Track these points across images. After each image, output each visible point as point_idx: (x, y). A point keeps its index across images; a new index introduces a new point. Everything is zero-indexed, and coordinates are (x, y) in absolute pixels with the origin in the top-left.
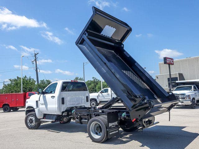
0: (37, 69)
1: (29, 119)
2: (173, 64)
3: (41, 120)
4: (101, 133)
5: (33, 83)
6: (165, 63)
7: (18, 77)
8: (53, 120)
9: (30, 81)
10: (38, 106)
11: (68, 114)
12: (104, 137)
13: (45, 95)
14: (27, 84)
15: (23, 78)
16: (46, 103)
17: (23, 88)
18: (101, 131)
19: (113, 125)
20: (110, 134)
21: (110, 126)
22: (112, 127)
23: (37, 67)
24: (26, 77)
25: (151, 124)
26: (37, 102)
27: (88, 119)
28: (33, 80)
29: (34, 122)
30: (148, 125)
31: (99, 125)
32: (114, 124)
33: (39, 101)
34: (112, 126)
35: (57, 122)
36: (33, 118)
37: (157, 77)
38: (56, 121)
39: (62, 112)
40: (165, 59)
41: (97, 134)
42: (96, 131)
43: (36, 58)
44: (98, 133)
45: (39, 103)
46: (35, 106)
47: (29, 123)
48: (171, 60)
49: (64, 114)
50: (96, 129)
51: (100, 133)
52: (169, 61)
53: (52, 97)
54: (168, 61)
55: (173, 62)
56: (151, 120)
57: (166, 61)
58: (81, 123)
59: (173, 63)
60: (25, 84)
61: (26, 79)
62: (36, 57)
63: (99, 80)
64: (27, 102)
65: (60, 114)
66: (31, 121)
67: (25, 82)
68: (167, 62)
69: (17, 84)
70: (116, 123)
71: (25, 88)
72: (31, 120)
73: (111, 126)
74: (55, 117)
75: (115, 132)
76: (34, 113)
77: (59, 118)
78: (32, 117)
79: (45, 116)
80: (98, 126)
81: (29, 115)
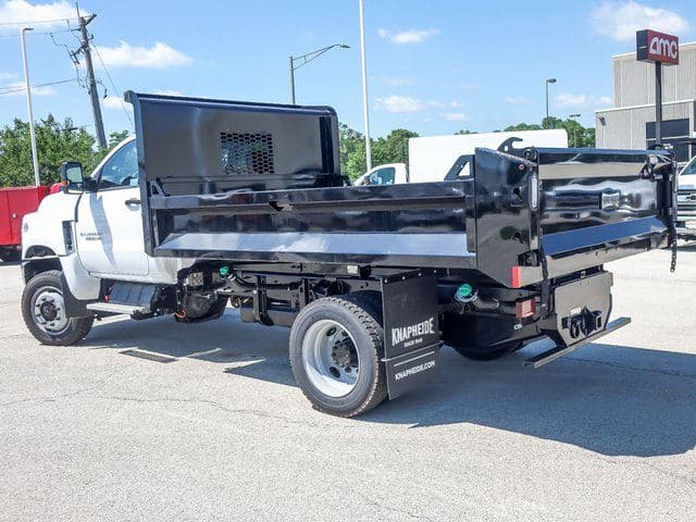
0: (93, 85)
1: (39, 301)
2: (676, 62)
3: (89, 306)
4: (354, 370)
5: (82, 147)
6: (643, 55)
7: (18, 122)
8: (140, 309)
9: (68, 140)
10: (74, 244)
11: (207, 279)
12: (369, 391)
13: (99, 194)
14: (57, 150)
15: (42, 125)
16: (103, 232)
17: (43, 166)
18: (354, 362)
19: (412, 338)
20: (399, 376)
21: (395, 341)
22: (406, 345)
23: (92, 76)
24: (51, 119)
25: (594, 332)
26: (67, 225)
27: (297, 304)
28: (82, 131)
29: (61, 314)
30: (582, 335)
31: (345, 334)
32: (414, 330)
33: (76, 221)
34: (406, 341)
35: (159, 314)
36: (54, 295)
37: (602, 120)
38: (153, 309)
39: (180, 272)
40: (644, 38)
41: (335, 373)
42: (333, 363)
43: (85, 37)
44: (342, 370)
45: (77, 229)
46: (59, 247)
47: (41, 319)
48: (667, 42)
49: (187, 282)
50: (330, 352)
51: (348, 370)
52: (659, 47)
53: (128, 203)
54: (655, 47)
55: (675, 50)
56: (596, 313)
57: (647, 50)
58: (267, 321)
59: (674, 57)
60: (49, 152)
61: (53, 128)
62: (85, 32)
63: (359, 135)
64: (27, 227)
65: (172, 280)
66: (49, 311)
67: (49, 140)
68: (652, 51)
69: (16, 151)
70: (427, 327)
71: (51, 168)
72: (49, 304)
73: (401, 343)
74: (150, 293)
75: (420, 368)
76: (60, 274)
77: (166, 297)
78: (50, 291)
79: (108, 288)
80: (342, 338)
81: (39, 285)
